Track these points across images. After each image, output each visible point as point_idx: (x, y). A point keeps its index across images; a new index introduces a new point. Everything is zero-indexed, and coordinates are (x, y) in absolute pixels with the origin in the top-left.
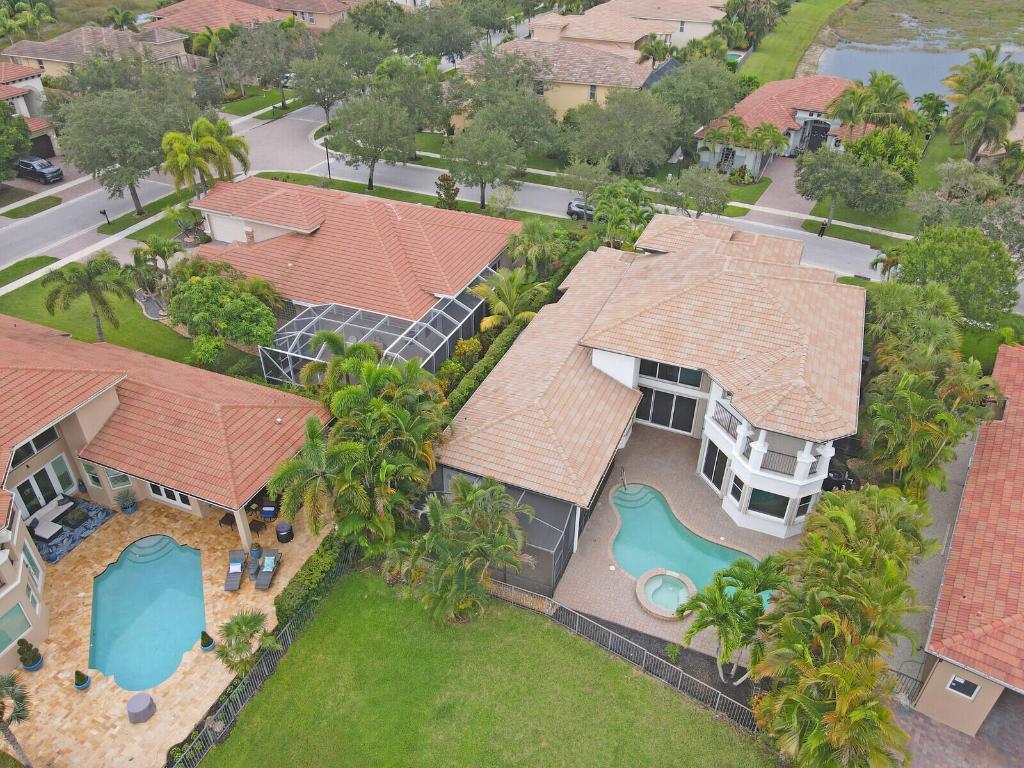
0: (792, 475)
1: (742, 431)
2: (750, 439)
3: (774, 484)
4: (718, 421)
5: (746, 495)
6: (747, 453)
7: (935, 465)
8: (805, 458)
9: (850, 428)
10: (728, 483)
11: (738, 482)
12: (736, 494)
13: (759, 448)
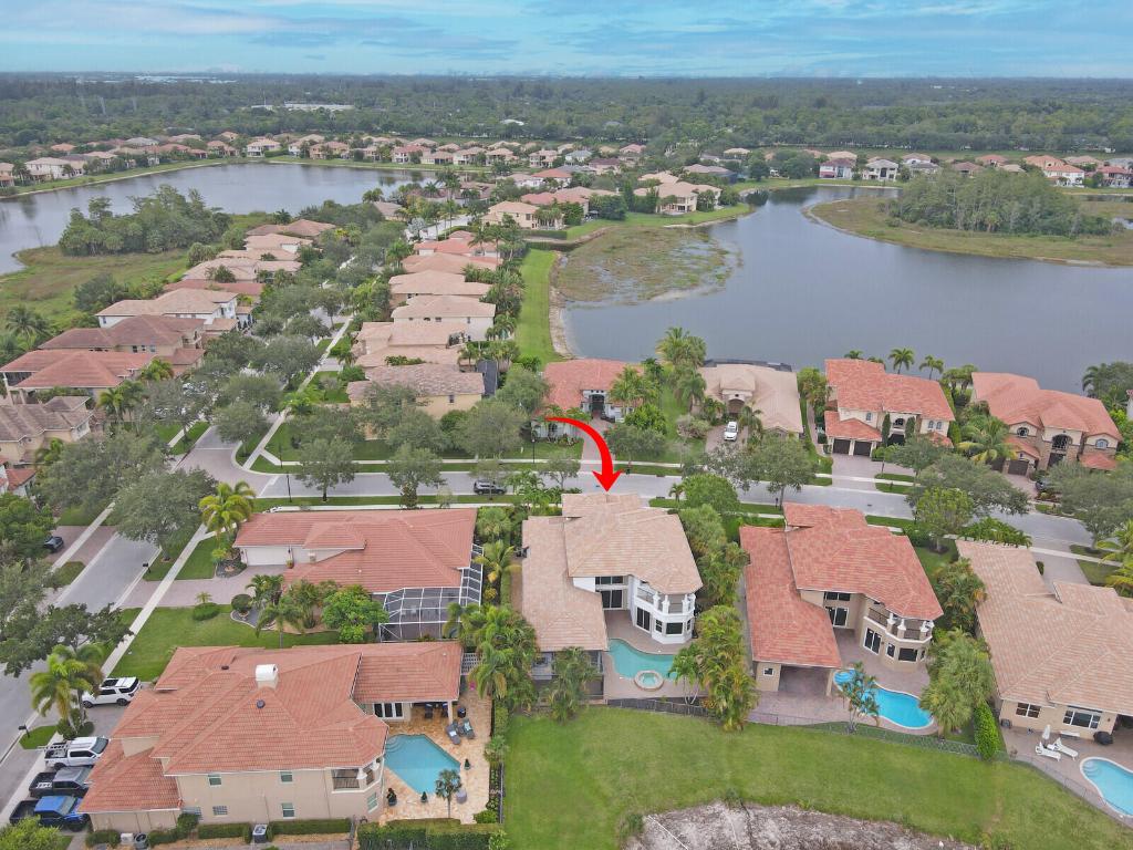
0: (681, 612)
1: (656, 598)
2: (660, 601)
3: (675, 618)
4: (641, 597)
5: (664, 628)
6: (660, 608)
7: (733, 592)
8: (685, 602)
9: (700, 585)
10: (653, 625)
11: (659, 622)
12: (659, 629)
13: (666, 604)
